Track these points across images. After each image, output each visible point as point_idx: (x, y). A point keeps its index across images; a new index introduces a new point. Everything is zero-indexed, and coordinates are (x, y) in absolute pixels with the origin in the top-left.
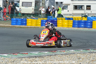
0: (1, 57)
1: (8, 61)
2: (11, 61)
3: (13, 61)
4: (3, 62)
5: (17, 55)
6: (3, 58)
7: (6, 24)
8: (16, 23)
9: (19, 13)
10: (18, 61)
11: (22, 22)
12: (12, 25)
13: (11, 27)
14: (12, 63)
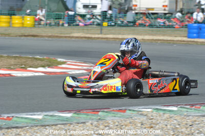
0: (164, 114)
1: (179, 125)
2: (186, 124)
3: (191, 123)
4: (169, 126)
5: (199, 108)
6: (167, 115)
7: (176, 36)
8: (198, 33)
10: (202, 125)
12: (189, 38)
13: (187, 43)
14: (189, 129)
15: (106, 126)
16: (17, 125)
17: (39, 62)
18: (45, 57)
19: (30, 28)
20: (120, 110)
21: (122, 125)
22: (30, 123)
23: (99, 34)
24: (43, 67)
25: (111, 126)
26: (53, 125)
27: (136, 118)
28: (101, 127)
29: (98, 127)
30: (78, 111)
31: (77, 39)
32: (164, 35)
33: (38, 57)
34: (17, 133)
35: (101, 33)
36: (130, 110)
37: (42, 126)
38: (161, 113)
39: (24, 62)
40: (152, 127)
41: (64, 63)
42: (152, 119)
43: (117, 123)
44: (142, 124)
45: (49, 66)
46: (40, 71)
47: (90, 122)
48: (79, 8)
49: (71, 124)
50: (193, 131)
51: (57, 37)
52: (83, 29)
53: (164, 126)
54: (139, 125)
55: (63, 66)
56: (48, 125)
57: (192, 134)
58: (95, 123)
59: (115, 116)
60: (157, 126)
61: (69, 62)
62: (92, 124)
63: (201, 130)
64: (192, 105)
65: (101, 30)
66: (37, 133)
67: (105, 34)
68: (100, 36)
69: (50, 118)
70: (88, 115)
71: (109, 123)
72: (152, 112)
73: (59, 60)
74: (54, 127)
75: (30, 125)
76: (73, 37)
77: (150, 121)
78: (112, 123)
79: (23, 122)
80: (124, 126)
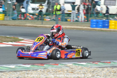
0: (79, 66)
1: (87, 71)
2: (90, 71)
3: (93, 71)
4: (81, 72)
5: (97, 63)
6: (80, 67)
7: (84, 27)
8: (96, 25)
9: (101, 13)
10: (98, 72)
11: (103, 24)
12: (91, 27)
13: (90, 30)
14: (92, 74)
15: (48, 72)
16: (2, 71)
17: (9, 39)
18: (12, 37)
19: (2, 20)
20: (55, 64)
21: (57, 72)
22: (8, 70)
23: (41, 25)
24: (11, 42)
25: (51, 72)
26: (20, 71)
27: (64, 68)
28: (46, 72)
29: (44, 72)
30: (33, 64)
31: (29, 27)
32: (77, 26)
33: (8, 36)
34: (2, 74)
35: (42, 24)
36: (61, 64)
37: (15, 71)
38: (77, 65)
39: (1, 39)
40: (72, 72)
41: (23, 40)
42: (72, 69)
43: (54, 71)
44: (67, 71)
45: (15, 41)
46: (10, 44)
47: (40, 69)
48: (30, 10)
49: (30, 70)
50: (94, 75)
51: (18, 26)
52: (32, 22)
53: (79, 72)
54: (66, 71)
55: (22, 41)
56: (18, 71)
57: (94, 76)
58: (43, 70)
59: (52, 67)
60: (75, 72)
61: (26, 39)
62: (41, 71)
63: (98, 74)
64: (93, 62)
65: (42, 22)
66: (12, 74)
67: (44, 25)
68: (42, 26)
69: (18, 67)
70: (38, 66)
71: (50, 70)
72: (72, 65)
73: (20, 38)
74: (21, 72)
75: (8, 71)
76: (27, 26)
77: (71, 69)
78: (51, 70)
79: (4, 69)
80: (58, 72)
